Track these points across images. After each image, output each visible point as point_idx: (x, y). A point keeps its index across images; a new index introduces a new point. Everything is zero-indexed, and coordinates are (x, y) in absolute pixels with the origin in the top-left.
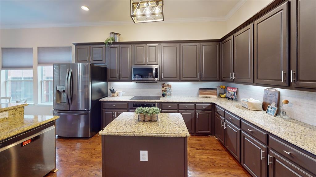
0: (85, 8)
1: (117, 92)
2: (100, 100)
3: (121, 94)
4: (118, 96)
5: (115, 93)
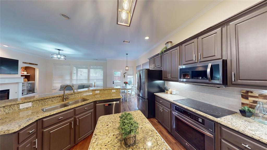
0: (147, 38)
1: (170, 90)
2: (155, 94)
3: (174, 93)
4: (171, 94)
5: (168, 91)
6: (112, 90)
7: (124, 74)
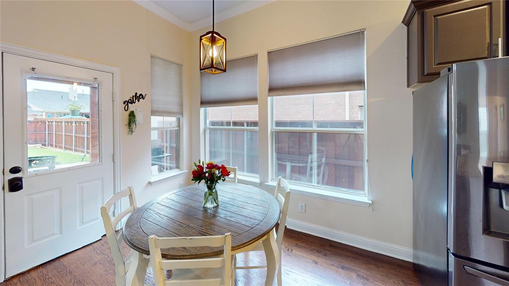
7: (128, 102)
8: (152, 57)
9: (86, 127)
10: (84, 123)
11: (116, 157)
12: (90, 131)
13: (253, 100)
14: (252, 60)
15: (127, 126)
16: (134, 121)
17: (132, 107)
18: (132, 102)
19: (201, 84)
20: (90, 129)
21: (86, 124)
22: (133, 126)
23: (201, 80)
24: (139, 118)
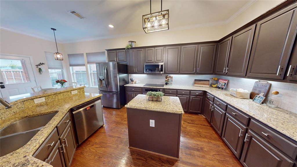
0: (111, 26)
2: (124, 86)
4: (135, 83)
5: (133, 81)
6: (72, 92)
7: (38, 65)
8: (45, 52)
9: (21, 74)
10: (19, 72)
11: (36, 81)
12: (25, 76)
13: (84, 65)
14: (82, 55)
15: (39, 72)
16: (41, 71)
17: (39, 67)
18: (39, 65)
19: (69, 60)
20: (24, 74)
21: (21, 73)
22: (41, 72)
23: (69, 58)
24: (43, 69)
